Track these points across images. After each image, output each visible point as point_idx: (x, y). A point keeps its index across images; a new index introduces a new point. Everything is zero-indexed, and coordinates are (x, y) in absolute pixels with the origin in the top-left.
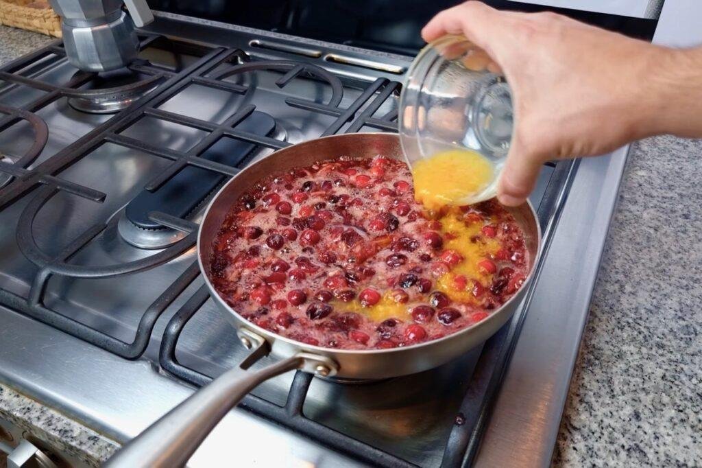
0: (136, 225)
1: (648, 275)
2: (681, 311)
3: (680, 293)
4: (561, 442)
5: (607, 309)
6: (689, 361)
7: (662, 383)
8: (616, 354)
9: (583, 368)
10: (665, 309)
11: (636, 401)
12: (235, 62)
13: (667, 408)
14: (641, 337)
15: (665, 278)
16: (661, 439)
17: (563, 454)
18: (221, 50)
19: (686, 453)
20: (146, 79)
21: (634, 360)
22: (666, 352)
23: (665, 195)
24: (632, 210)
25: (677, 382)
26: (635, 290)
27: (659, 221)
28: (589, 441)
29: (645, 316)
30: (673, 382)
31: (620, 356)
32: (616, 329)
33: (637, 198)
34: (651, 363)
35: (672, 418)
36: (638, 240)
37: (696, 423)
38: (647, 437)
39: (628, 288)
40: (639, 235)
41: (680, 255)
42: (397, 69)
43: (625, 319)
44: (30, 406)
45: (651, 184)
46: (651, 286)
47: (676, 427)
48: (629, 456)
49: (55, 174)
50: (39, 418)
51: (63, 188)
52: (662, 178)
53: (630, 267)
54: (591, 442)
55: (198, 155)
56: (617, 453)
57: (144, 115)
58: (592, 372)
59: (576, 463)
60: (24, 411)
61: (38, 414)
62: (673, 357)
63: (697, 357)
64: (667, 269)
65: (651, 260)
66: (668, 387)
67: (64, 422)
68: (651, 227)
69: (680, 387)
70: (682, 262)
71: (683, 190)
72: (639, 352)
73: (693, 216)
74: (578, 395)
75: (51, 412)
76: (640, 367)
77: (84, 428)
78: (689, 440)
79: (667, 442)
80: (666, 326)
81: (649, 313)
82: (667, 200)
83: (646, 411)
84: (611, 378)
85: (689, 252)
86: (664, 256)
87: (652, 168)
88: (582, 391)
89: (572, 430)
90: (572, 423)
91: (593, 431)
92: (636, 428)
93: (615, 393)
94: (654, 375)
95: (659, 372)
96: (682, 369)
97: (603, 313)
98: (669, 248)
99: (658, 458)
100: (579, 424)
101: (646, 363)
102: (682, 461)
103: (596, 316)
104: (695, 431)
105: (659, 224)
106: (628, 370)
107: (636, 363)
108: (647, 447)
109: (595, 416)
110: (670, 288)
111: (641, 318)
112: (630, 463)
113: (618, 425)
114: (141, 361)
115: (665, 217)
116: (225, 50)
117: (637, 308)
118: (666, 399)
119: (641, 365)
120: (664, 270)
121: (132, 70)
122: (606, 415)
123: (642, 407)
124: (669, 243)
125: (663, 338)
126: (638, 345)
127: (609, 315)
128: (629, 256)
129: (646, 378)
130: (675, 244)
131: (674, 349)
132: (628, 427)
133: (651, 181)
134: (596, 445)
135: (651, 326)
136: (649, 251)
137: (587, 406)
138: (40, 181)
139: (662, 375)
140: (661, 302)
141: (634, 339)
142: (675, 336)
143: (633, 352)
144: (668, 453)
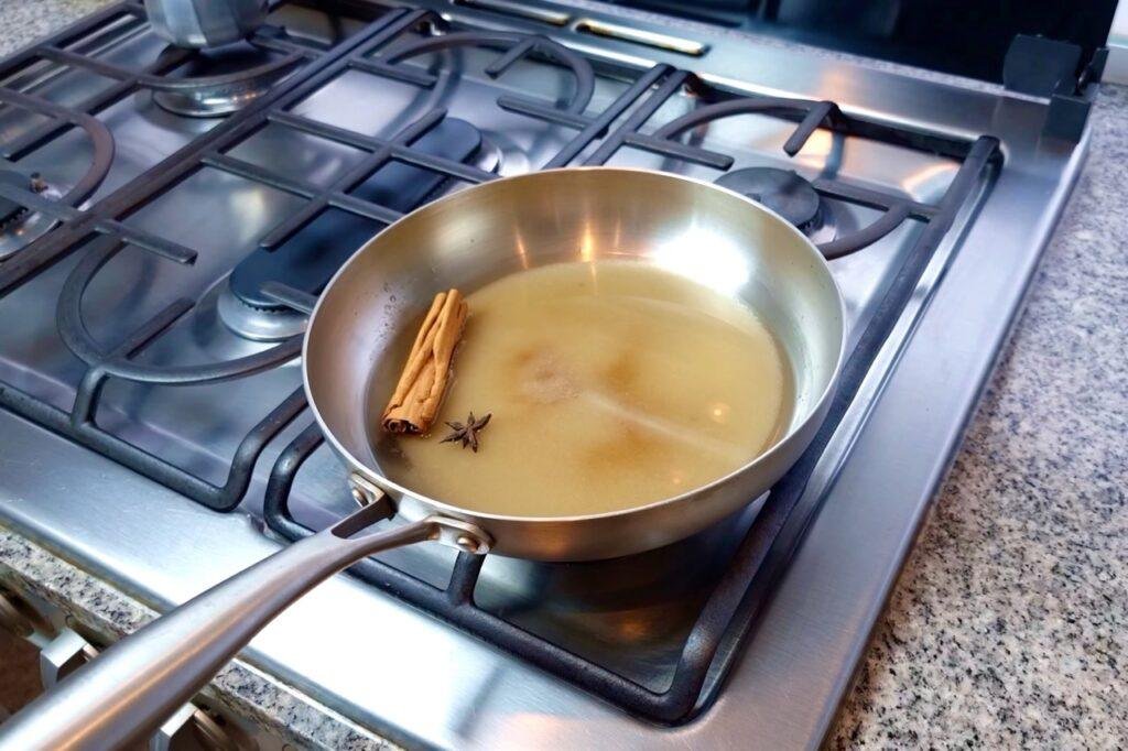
0: (244, 302)
1: (1062, 406)
2: (1105, 466)
3: (1110, 437)
4: (872, 662)
5: (984, 458)
6: (1101, 546)
7: (1050, 577)
8: (986, 530)
9: (929, 549)
10: (1080, 461)
11: (1003, 603)
12: (425, 32)
13: (1051, 615)
14: (1031, 504)
15: (1090, 411)
16: (1031, 661)
17: (872, 680)
18: (402, 11)
19: (1068, 685)
20: (279, 60)
21: (1012, 541)
22: (1066, 529)
23: (1117, 273)
24: (1056, 297)
25: (1074, 577)
26: (1034, 430)
27: (1099, 317)
28: (918, 661)
29: (1043, 472)
30: (1068, 577)
31: (992, 533)
33: (1070, 277)
34: (1040, 547)
35: (1056, 631)
36: (1058, 347)
37: (1093, 640)
38: (1009, 658)
39: (1025, 426)
40: (1060, 339)
41: (1122, 375)
42: (694, 46)
43: (1010, 475)
44: (69, 575)
45: (1097, 254)
46: (1063, 424)
47: (1059, 645)
48: (976, 685)
49: (120, 217)
50: (82, 594)
51: (132, 242)
52: (1118, 244)
53: (1035, 392)
54: (919, 663)
55: (348, 191)
56: (957, 680)
57: (266, 123)
58: (941, 557)
59: (892, 693)
60: (61, 582)
61: (80, 587)
62: (1076, 538)
63: (1115, 539)
64: (1095, 397)
65: (1072, 381)
66: (1059, 584)
67: (120, 600)
68: (1081, 327)
69: (1078, 585)
70: (1123, 385)
72: (1024, 529)
74: (911, 591)
75: (101, 585)
76: (1021, 552)
77: (147, 611)
78: (1076, 666)
79: (1040, 668)
80: (1075, 487)
81: (1052, 467)
82: (1119, 282)
83: (1017, 620)
84: (970, 567)
86: (1096, 376)
87: (1106, 227)
88: (919, 586)
89: (892, 644)
90: (895, 632)
91: (927, 646)
92: (994, 645)
93: (972, 590)
94: (1039, 565)
95: (1050, 561)
96: (1087, 557)
97: (976, 465)
98: (1106, 363)
99: (1021, 691)
100: (906, 634)
101: (1030, 546)
102: (1058, 696)
103: (963, 470)
104: (1089, 653)
105: (1097, 322)
106: (999, 555)
107: (1015, 545)
108: (1007, 674)
109: (933, 625)
110: (1095, 428)
111: (1036, 476)
112: (976, 696)
113: (967, 640)
114: (235, 514)
115: (1109, 309)
116: (409, 11)
117: (1033, 459)
118: (1051, 602)
119: (1022, 548)
120: (1091, 399)
121: (253, 44)
122: (950, 623)
123: (1011, 613)
124: (1108, 354)
125: (1066, 508)
126: (1024, 518)
127: (986, 468)
128: (1037, 374)
129: (1026, 569)
130: (1118, 355)
131: (1080, 524)
132: (983, 643)
133: (1098, 249)
134: (927, 668)
135: (1051, 487)
136: (1072, 366)
137: (923, 607)
138: (97, 229)
139: (1053, 565)
140: (1076, 450)
141: (1018, 508)
142: (1087, 505)
143: (1013, 527)
144: (1039, 683)
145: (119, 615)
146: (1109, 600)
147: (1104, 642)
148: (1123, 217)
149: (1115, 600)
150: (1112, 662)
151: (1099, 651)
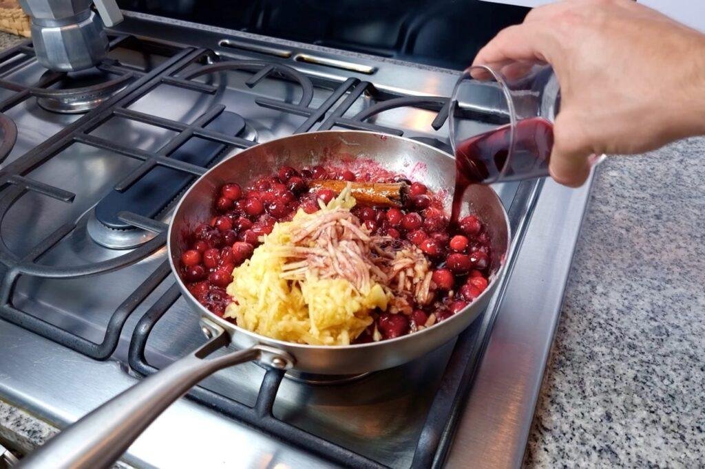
0: (105, 225)
1: (619, 276)
2: (653, 312)
3: (652, 294)
4: (532, 443)
5: (578, 309)
6: (661, 362)
7: (633, 384)
8: (588, 355)
9: (555, 368)
10: (637, 310)
11: (607, 402)
12: (204, 62)
13: (639, 409)
15: (638, 279)
16: (632, 439)
17: (534, 456)
18: (191, 50)
19: (658, 454)
20: (116, 79)
21: (606, 361)
22: (637, 352)
23: (637, 195)
24: (604, 210)
25: (648, 383)
26: (606, 291)
27: (631, 221)
28: (561, 441)
29: (616, 317)
30: (644, 383)
31: (592, 357)
32: (588, 330)
33: (609, 198)
34: (623, 364)
35: (644, 419)
36: (610, 240)
37: (668, 424)
38: (618, 438)
39: (600, 289)
40: (611, 236)
41: (652, 256)
42: (367, 69)
43: (596, 320)
45: (623, 184)
46: (623, 287)
47: (647, 428)
48: (600, 457)
49: (23, 174)
50: (7, 419)
51: (32, 188)
52: (634, 179)
53: (602, 268)
54: (562, 443)
55: (168, 155)
56: (588, 454)
57: (113, 115)
58: (564, 373)
59: (547, 464)
61: (7, 414)
62: (644, 358)
63: (669, 358)
64: (639, 270)
65: (622, 260)
66: (640, 388)
67: (33, 422)
68: (622, 228)
69: (652, 388)
70: (654, 262)
71: (655, 191)
72: (611, 353)
73: (664, 217)
74: (549, 396)
75: (20, 413)
76: (612, 368)
77: (53, 429)
78: (660, 441)
79: (639, 444)
80: (637, 326)
81: (621, 313)
82: (639, 200)
83: (618, 412)
84: (583, 379)
85: (660, 252)
86: (636, 257)
87: (624, 169)
88: (553, 392)
89: (542, 431)
90: (543, 424)
91: (565, 432)
92: (607, 429)
93: (587, 394)
94: (625, 376)
95: (631, 373)
96: (654, 370)
97: (575, 314)
98: (641, 249)
99: (629, 459)
100: (550, 425)
101: (617, 364)
102: (653, 462)
103: (567, 317)
104: (667, 432)
105: (631, 224)
106: (599, 370)
107: (607, 364)
108: (618, 448)
109: (567, 417)
110: (642, 289)
111: (612, 319)
112: (602, 464)
113: (589, 427)
114: (109, 362)
115: (636, 217)
116: (195, 50)
117: (608, 309)
118: (637, 400)
119: (612, 365)
120: (636, 271)
121: (101, 70)
122: (577, 416)
123: (613, 408)
124: (641, 244)
125: (634, 339)
126: (610, 346)
127: (581, 316)
128: (600, 256)
129: (617, 379)
130: (647, 244)
131: (646, 350)
132: (599, 429)
133: (623, 182)
134: (568, 446)
135: (622, 326)
136: (620, 251)
137: (558, 407)
138: (9, 181)
139: (633, 376)
140: (633, 303)
141: (605, 340)
142: (646, 336)
143: (604, 353)
144: (640, 454)
145: (33, 433)
146: (673, 398)
147: (675, 424)
148: (634, 163)
149: (676, 396)
150: (682, 438)
151: (673, 431)
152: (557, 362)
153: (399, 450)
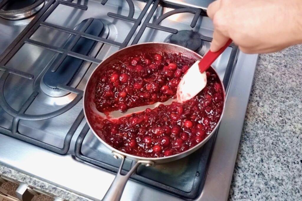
1: (269, 97)
2: (281, 113)
3: (281, 105)
4: (235, 174)
5: (252, 114)
7: (272, 146)
8: (255, 135)
9: (243, 142)
10: (275, 113)
11: (262, 154)
13: (273, 156)
15: (276, 98)
16: (270, 169)
17: (235, 179)
19: (279, 174)
21: (262, 137)
22: (274, 132)
23: (278, 55)
24: (264, 64)
25: (277, 145)
26: (263, 105)
27: (275, 69)
29: (267, 117)
30: (276, 145)
31: (257, 135)
32: (256, 123)
33: (266, 58)
34: (268, 138)
35: (275, 160)
36: (266, 79)
38: (265, 169)
39: (261, 104)
41: (282, 86)
43: (259, 118)
44: (25, 177)
46: (270, 102)
47: (276, 164)
48: (259, 177)
53: (262, 94)
54: (245, 173)
56: (254, 176)
58: (246, 143)
59: (240, 182)
60: (23, 179)
61: (29, 180)
62: (276, 134)
63: (285, 134)
64: (276, 93)
65: (270, 89)
66: (274, 147)
68: (271, 73)
69: (278, 147)
70: (283, 89)
71: (285, 52)
73: (288, 66)
75: (34, 179)
76: (264, 140)
77: (50, 184)
78: (280, 169)
79: (272, 170)
80: (275, 120)
81: (268, 115)
82: (278, 58)
83: (266, 158)
84: (253, 145)
85: (285, 84)
86: (276, 87)
88: (242, 152)
89: (238, 169)
90: (238, 166)
91: (246, 168)
92: (261, 166)
93: (254, 152)
94: (269, 143)
95: (271, 141)
96: (280, 139)
97: (251, 116)
98: (278, 83)
99: (269, 177)
100: (241, 166)
101: (266, 138)
102: (277, 177)
104: (283, 165)
105: (274, 71)
106: (259, 141)
107: (262, 138)
108: (265, 173)
109: (247, 162)
110: (277, 103)
111: (265, 118)
112: (259, 180)
113: (255, 165)
115: (277, 67)
117: (264, 113)
118: (273, 153)
120: (275, 94)
122: (251, 161)
123: (264, 157)
124: (278, 80)
125: (273, 126)
126: (264, 130)
127: (253, 117)
128: (261, 88)
129: (266, 144)
130: (280, 80)
131: (277, 130)
132: (258, 166)
134: (247, 174)
135: (269, 121)
136: (270, 85)
137: (244, 158)
139: (272, 143)
140: (273, 110)
141: (262, 128)
142: (278, 125)
143: (262, 133)
144: (272, 175)
145: (42, 187)
147: (286, 162)
149: (287, 150)
150: (288, 167)
151: (285, 164)
152: (244, 139)
153: (186, 181)
